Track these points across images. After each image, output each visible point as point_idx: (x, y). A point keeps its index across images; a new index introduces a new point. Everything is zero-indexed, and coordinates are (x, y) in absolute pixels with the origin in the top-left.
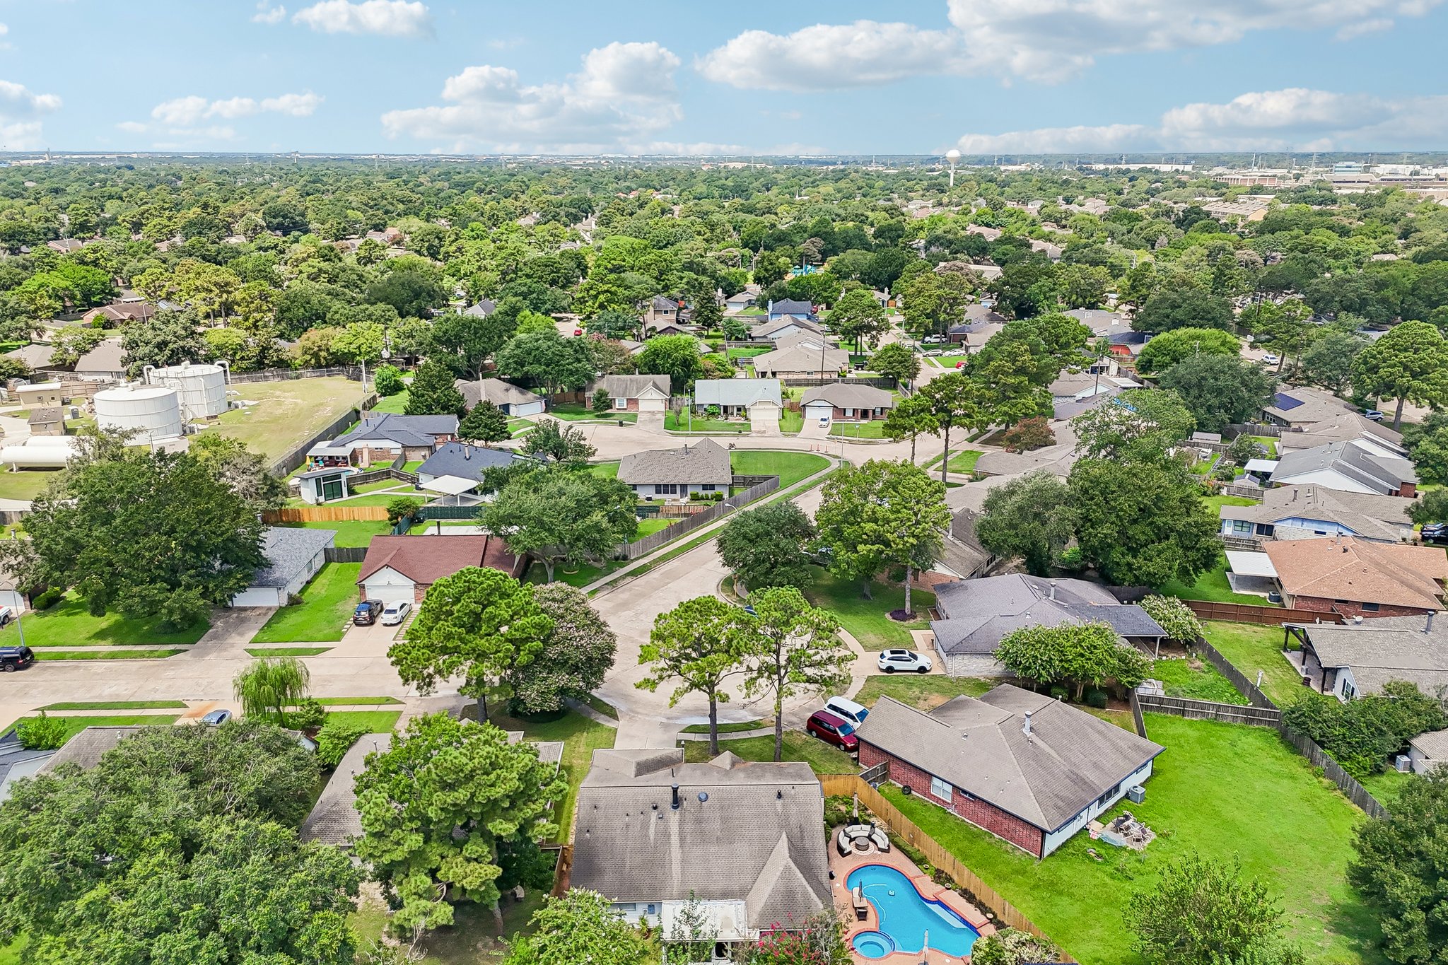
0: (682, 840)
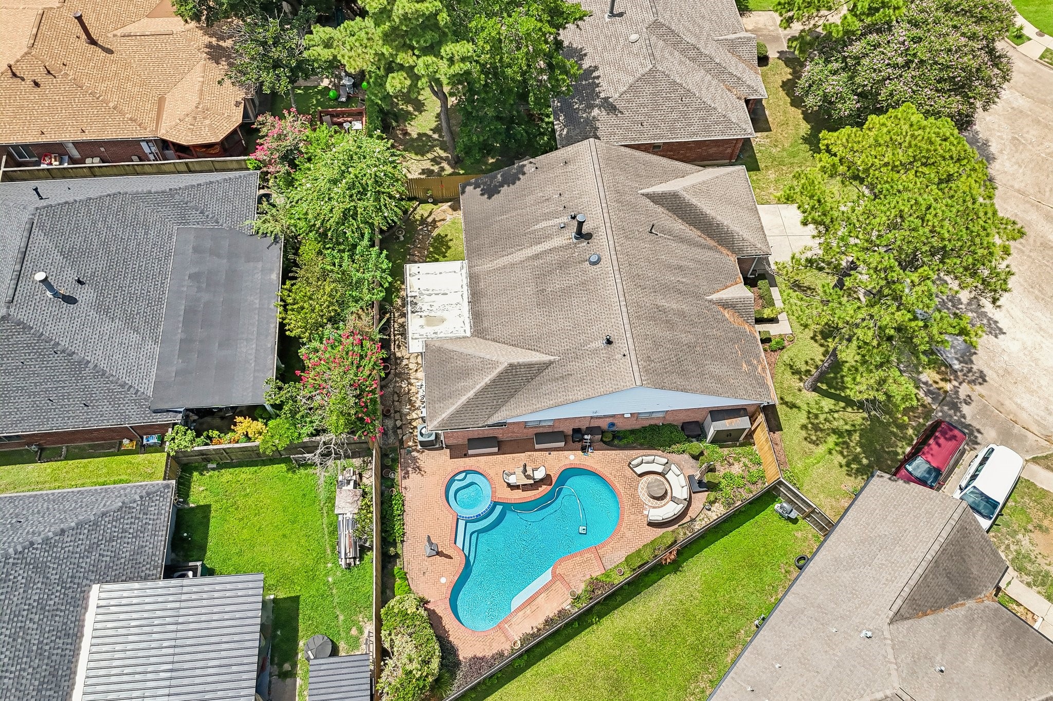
0: (537, 257)
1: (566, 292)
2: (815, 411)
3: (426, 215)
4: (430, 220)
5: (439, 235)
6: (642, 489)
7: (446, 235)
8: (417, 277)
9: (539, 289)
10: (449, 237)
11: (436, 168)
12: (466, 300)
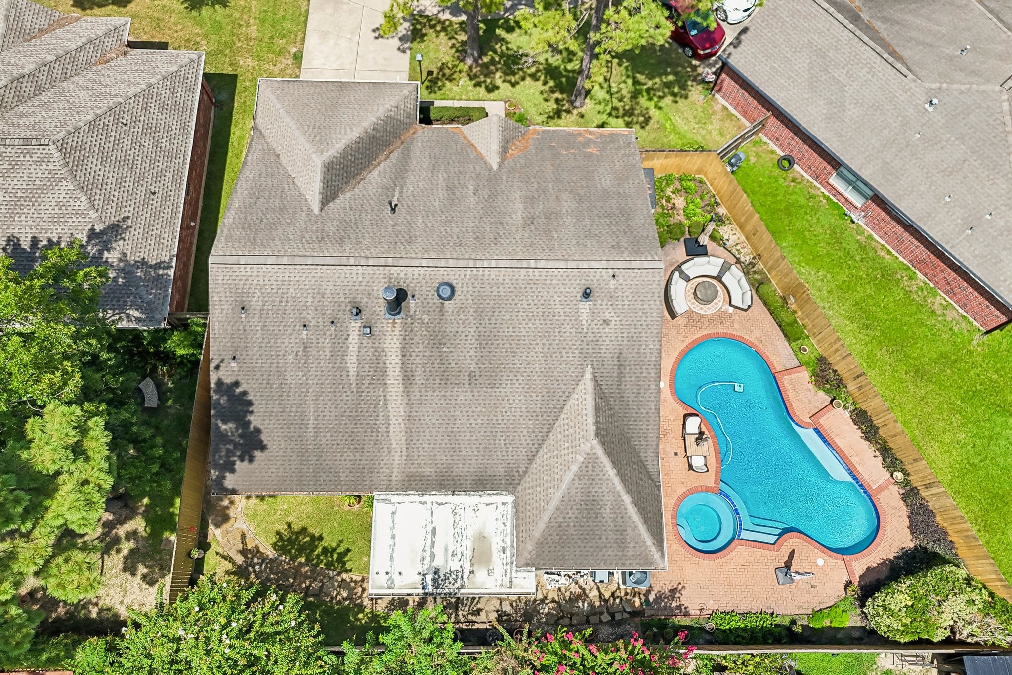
0: (408, 379)
1: (485, 341)
2: (608, 109)
3: (229, 566)
4: (240, 559)
5: (274, 546)
6: (701, 308)
7: (278, 533)
8: (396, 576)
9: (467, 382)
10: (282, 527)
11: (126, 547)
12: (450, 499)
